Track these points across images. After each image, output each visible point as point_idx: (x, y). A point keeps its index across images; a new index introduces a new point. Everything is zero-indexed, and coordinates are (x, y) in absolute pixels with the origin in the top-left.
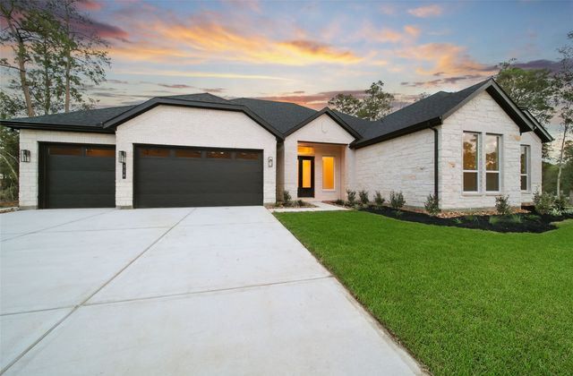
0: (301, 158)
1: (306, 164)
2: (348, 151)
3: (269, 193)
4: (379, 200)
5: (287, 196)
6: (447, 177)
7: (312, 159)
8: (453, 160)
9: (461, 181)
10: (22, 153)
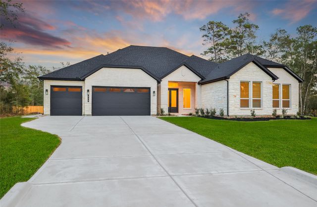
0: (170, 90)
1: (174, 93)
2: (197, 86)
3: (154, 109)
4: (208, 113)
5: (162, 111)
6: (232, 101)
7: (177, 90)
8: (235, 94)
9: (239, 103)
10: (45, 90)
